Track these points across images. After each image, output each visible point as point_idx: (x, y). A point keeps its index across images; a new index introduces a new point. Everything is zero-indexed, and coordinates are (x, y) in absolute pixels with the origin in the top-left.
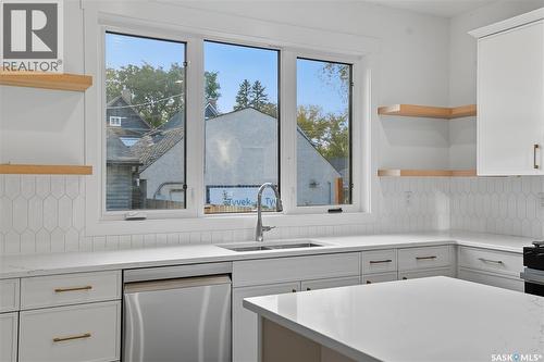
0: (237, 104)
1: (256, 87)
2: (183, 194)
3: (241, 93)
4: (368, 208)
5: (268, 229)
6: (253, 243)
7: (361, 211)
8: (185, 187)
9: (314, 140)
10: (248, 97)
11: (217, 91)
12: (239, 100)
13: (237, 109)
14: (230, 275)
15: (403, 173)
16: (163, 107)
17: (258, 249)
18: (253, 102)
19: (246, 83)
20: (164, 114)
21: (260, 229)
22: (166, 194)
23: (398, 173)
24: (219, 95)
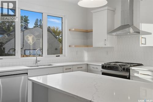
0: (35, 25)
1: (40, 21)
2: (14, 52)
3: (36, 22)
4: (66, 55)
5: (39, 61)
6: (35, 65)
7: (65, 56)
8: (15, 50)
9: (57, 37)
10: (38, 24)
11: (28, 21)
12: (35, 24)
13: (34, 27)
14: (27, 73)
15: (75, 46)
16: (11, 26)
17: (36, 66)
18: (39, 25)
19: (37, 20)
20: (11, 28)
21: (37, 61)
22: (11, 52)
23: (74, 46)
24: (29, 23)
